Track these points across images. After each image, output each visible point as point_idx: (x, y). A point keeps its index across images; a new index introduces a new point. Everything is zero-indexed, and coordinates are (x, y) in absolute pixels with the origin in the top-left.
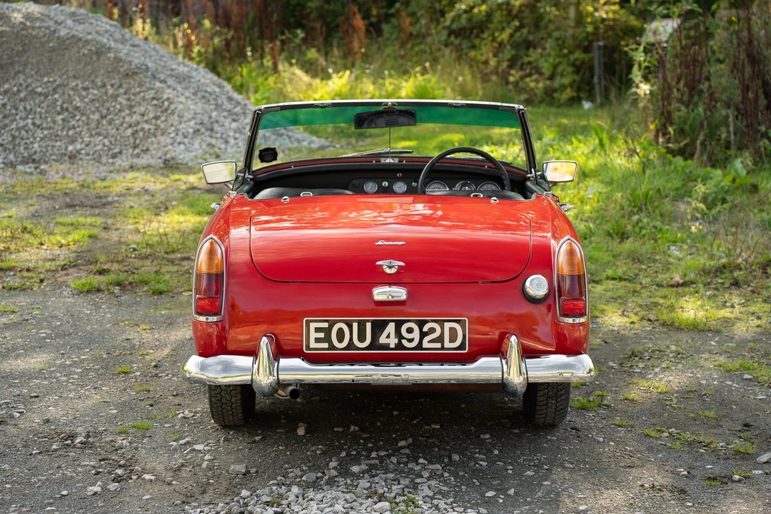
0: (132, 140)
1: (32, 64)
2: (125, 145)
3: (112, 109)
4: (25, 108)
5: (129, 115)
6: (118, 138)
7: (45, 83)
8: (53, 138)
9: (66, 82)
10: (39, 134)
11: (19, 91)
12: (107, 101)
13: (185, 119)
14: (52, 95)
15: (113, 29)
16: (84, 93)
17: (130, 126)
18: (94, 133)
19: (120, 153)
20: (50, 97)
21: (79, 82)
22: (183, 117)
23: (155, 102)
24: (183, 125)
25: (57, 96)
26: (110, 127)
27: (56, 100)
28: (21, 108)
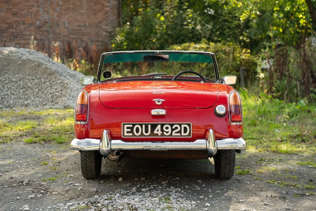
0: (51, 99)
1: (11, 70)
2: (48, 101)
3: (43, 87)
4: (7, 87)
5: (50, 89)
6: (46, 98)
7: (16, 77)
8: (19, 98)
9: (25, 77)
10: (13, 97)
11: (5, 80)
12: (42, 84)
13: (73, 91)
14: (19, 82)
15: (45, 57)
16: (32, 81)
17: (51, 94)
18: (35, 96)
19: (46, 104)
20: (18, 83)
21: (30, 77)
22: (72, 90)
23: (61, 84)
24: (72, 93)
25: (21, 82)
26: (42, 94)
27: (21, 84)
28: (6, 87)
